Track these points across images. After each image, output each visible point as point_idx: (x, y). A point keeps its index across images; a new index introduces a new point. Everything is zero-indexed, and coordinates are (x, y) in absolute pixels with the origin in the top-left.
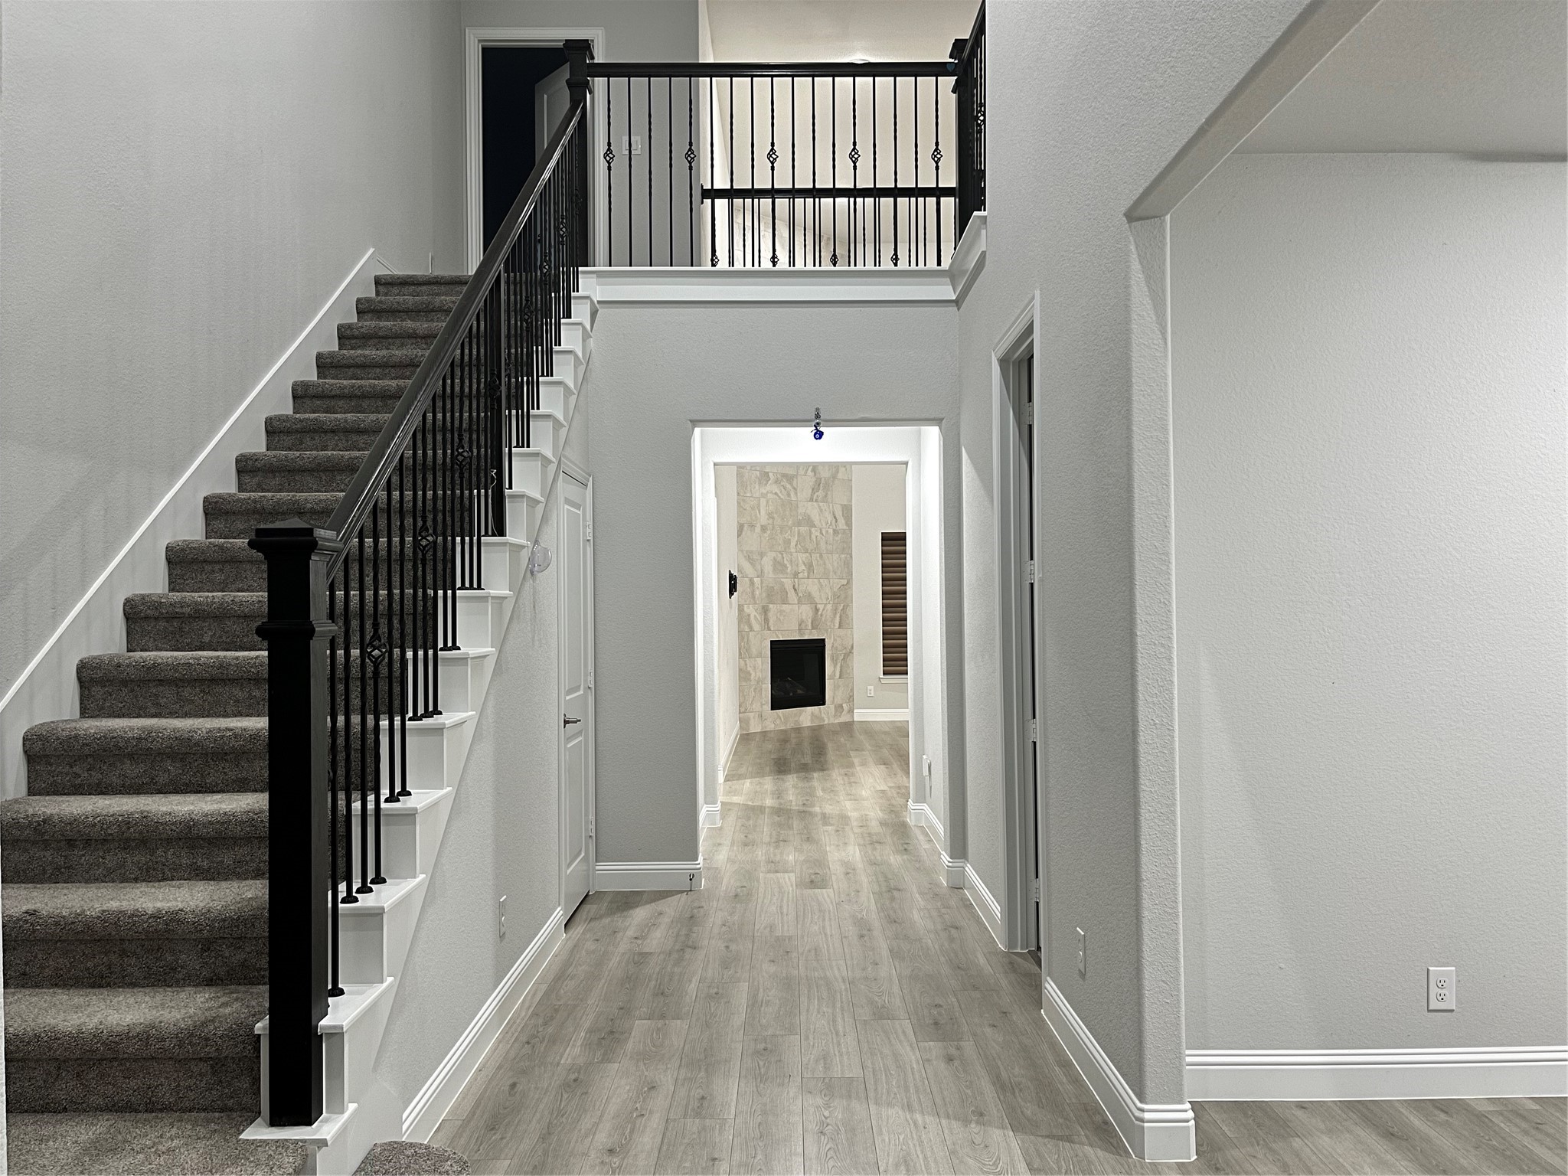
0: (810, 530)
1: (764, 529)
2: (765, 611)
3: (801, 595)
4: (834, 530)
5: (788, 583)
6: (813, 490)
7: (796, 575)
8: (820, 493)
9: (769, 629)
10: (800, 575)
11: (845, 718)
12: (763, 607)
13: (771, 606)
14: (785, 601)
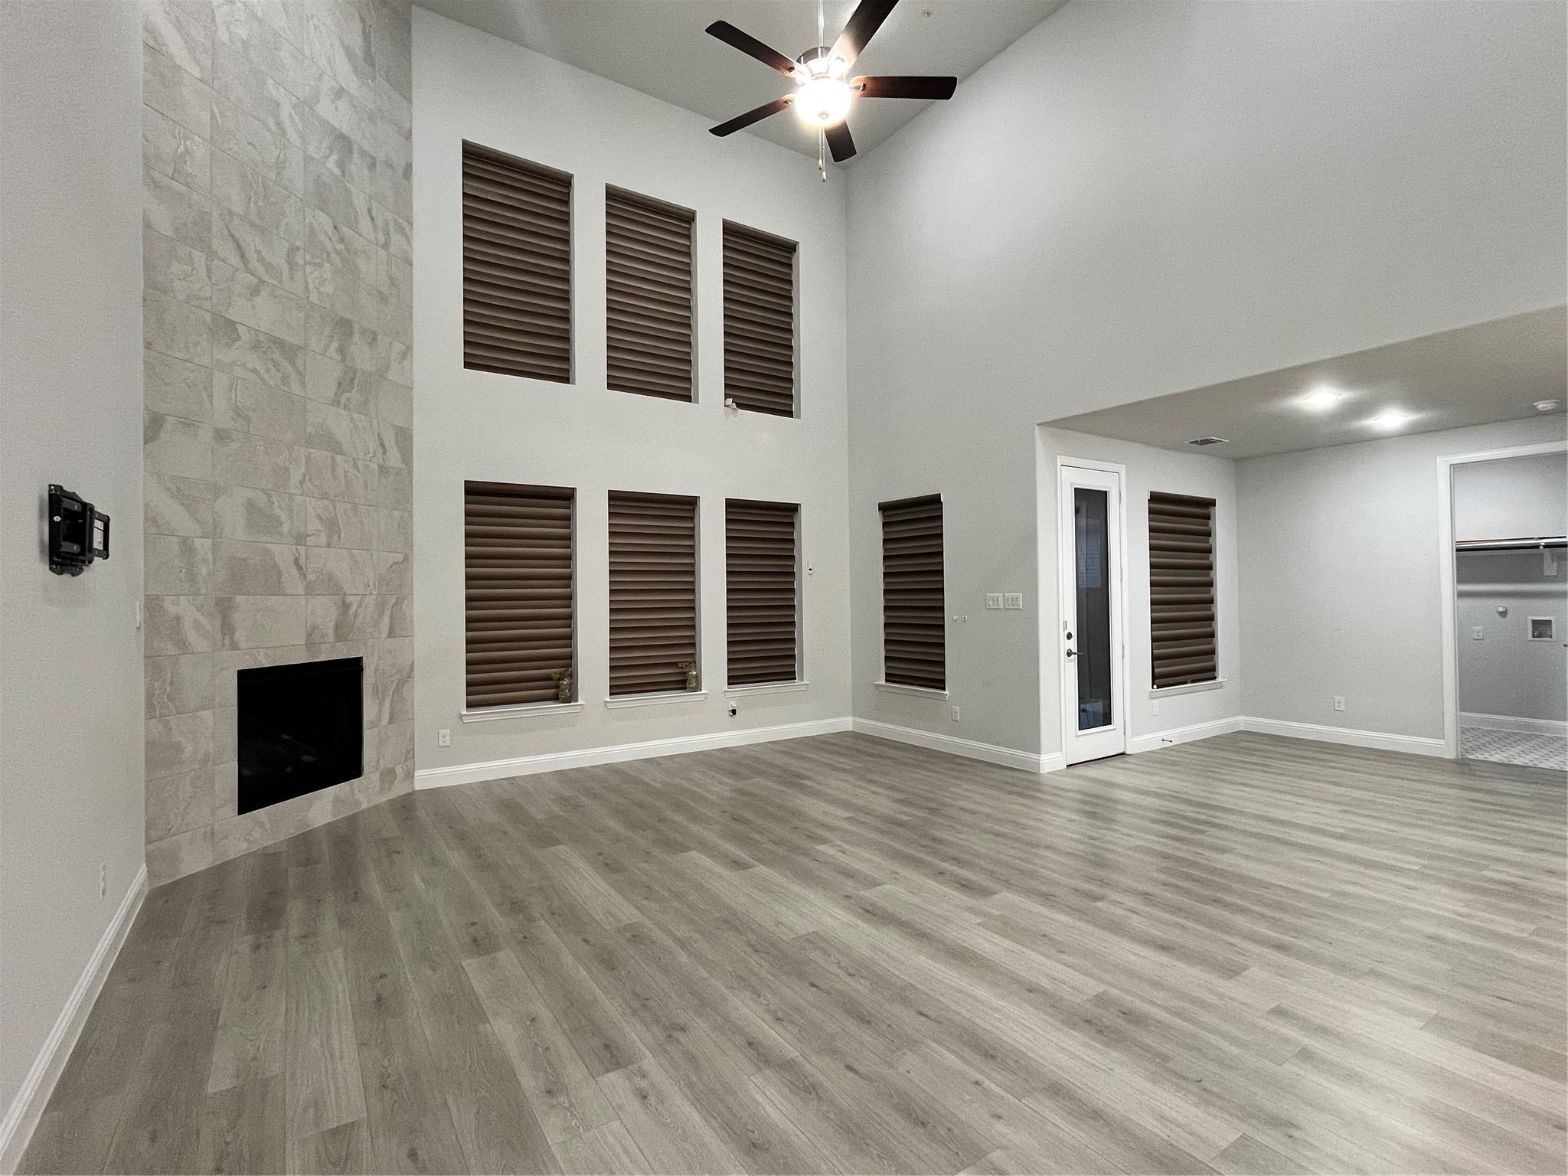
0: (333, 459)
1: (221, 436)
2: (224, 608)
3: (311, 577)
4: (381, 467)
5: (283, 553)
6: (339, 385)
7: (300, 538)
8: (355, 395)
9: (234, 646)
10: (310, 541)
11: (399, 790)
12: (219, 602)
13: (239, 599)
14: (275, 587)
